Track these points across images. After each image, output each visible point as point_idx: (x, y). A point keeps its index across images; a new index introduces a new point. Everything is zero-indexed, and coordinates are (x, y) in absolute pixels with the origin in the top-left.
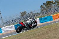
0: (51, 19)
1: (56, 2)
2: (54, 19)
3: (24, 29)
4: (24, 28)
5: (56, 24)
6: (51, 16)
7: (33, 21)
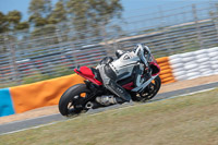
0: (5, 106)
1: (31, 19)
2: (22, 108)
3: (98, 99)
4: (100, 95)
5: (28, 134)
6: (7, 93)
7: (142, 62)
